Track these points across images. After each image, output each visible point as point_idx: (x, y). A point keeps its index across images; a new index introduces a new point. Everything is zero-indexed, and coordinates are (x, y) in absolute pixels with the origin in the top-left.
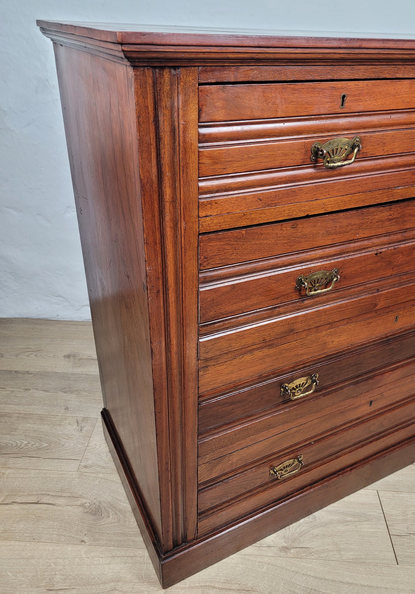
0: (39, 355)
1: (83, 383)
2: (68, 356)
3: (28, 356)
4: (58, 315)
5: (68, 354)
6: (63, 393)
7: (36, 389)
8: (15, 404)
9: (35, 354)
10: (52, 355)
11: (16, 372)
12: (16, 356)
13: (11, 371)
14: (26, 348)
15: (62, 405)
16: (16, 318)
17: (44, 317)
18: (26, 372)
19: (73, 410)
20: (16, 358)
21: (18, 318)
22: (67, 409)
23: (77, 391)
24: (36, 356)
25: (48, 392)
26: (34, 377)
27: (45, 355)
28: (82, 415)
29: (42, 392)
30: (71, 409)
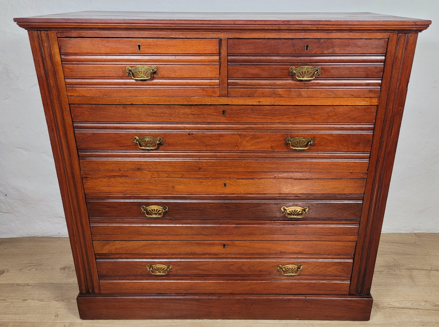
0: (39, 268)
1: (74, 291)
2: (64, 269)
3: (29, 270)
4: (59, 233)
5: (64, 266)
6: (56, 302)
7: (33, 299)
8: (13, 314)
9: (36, 268)
10: (50, 268)
11: (17, 285)
12: (20, 271)
13: (13, 284)
14: (29, 263)
15: (53, 312)
16: (24, 237)
17: (48, 235)
18: (26, 285)
19: (61, 317)
20: (19, 272)
21: (26, 237)
22: (57, 316)
23: (67, 299)
24: (36, 269)
25: (42, 301)
26: (32, 289)
27: (44, 269)
28: (69, 321)
29: (37, 301)
30: (61, 316)
